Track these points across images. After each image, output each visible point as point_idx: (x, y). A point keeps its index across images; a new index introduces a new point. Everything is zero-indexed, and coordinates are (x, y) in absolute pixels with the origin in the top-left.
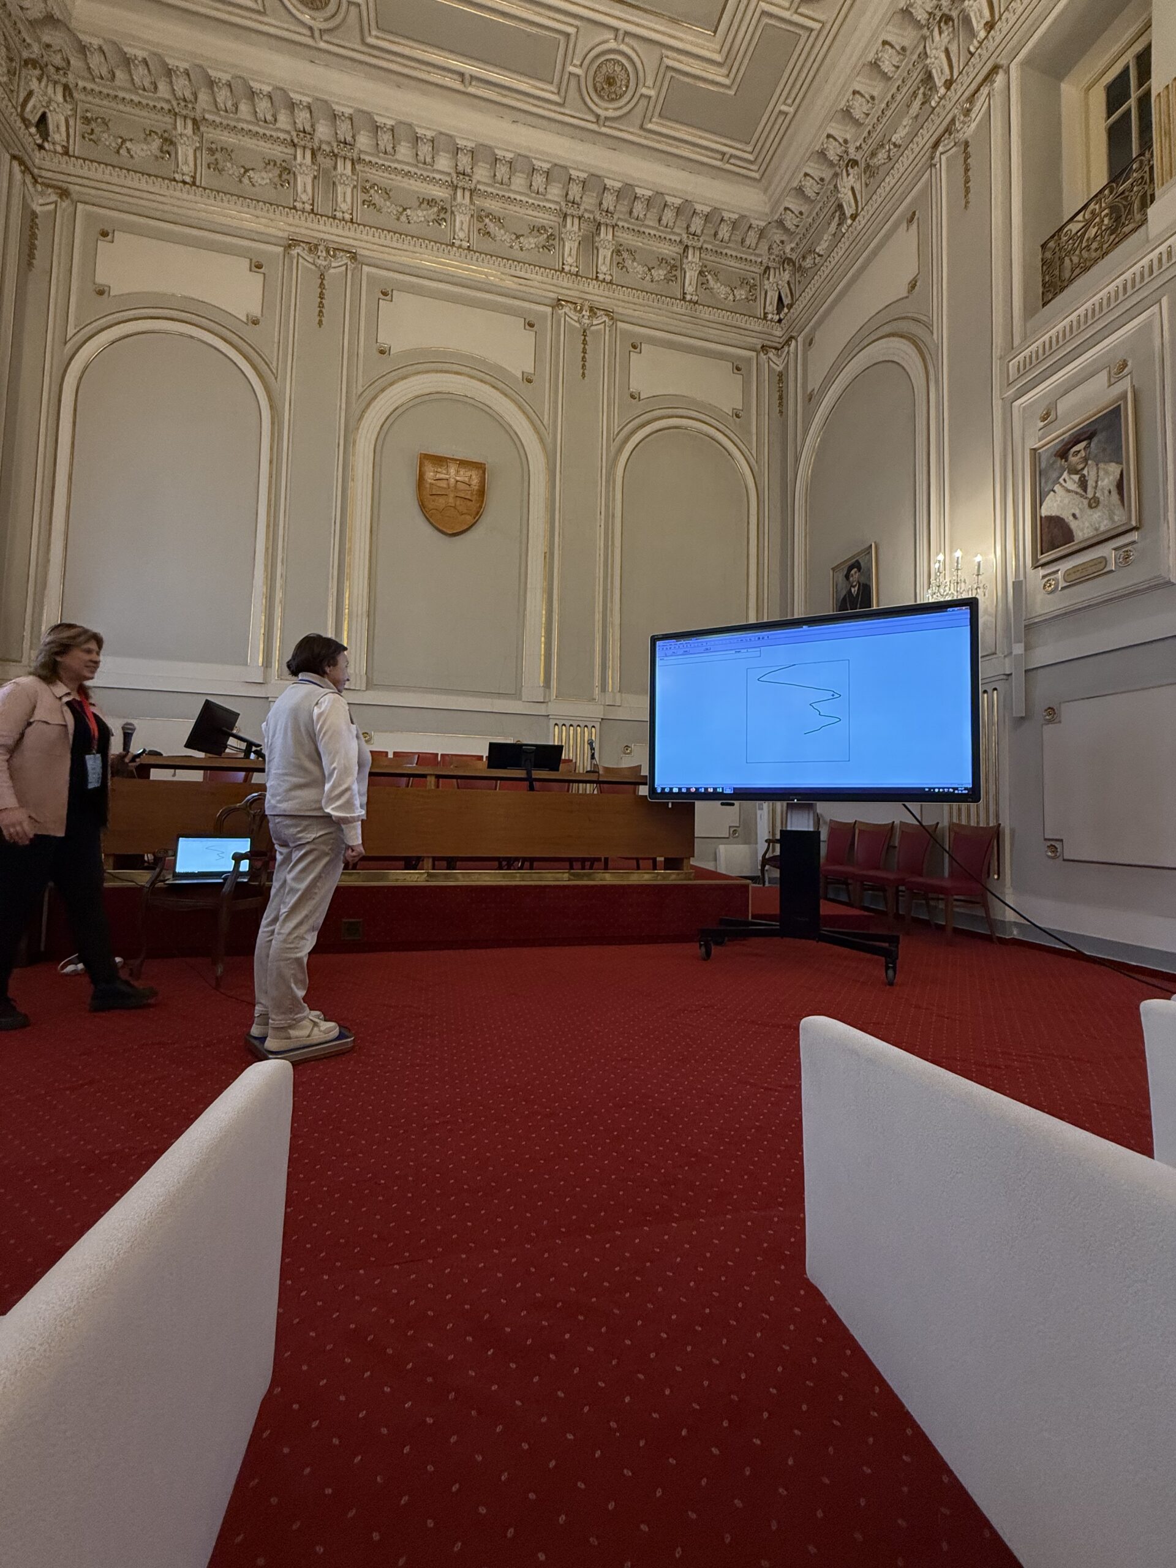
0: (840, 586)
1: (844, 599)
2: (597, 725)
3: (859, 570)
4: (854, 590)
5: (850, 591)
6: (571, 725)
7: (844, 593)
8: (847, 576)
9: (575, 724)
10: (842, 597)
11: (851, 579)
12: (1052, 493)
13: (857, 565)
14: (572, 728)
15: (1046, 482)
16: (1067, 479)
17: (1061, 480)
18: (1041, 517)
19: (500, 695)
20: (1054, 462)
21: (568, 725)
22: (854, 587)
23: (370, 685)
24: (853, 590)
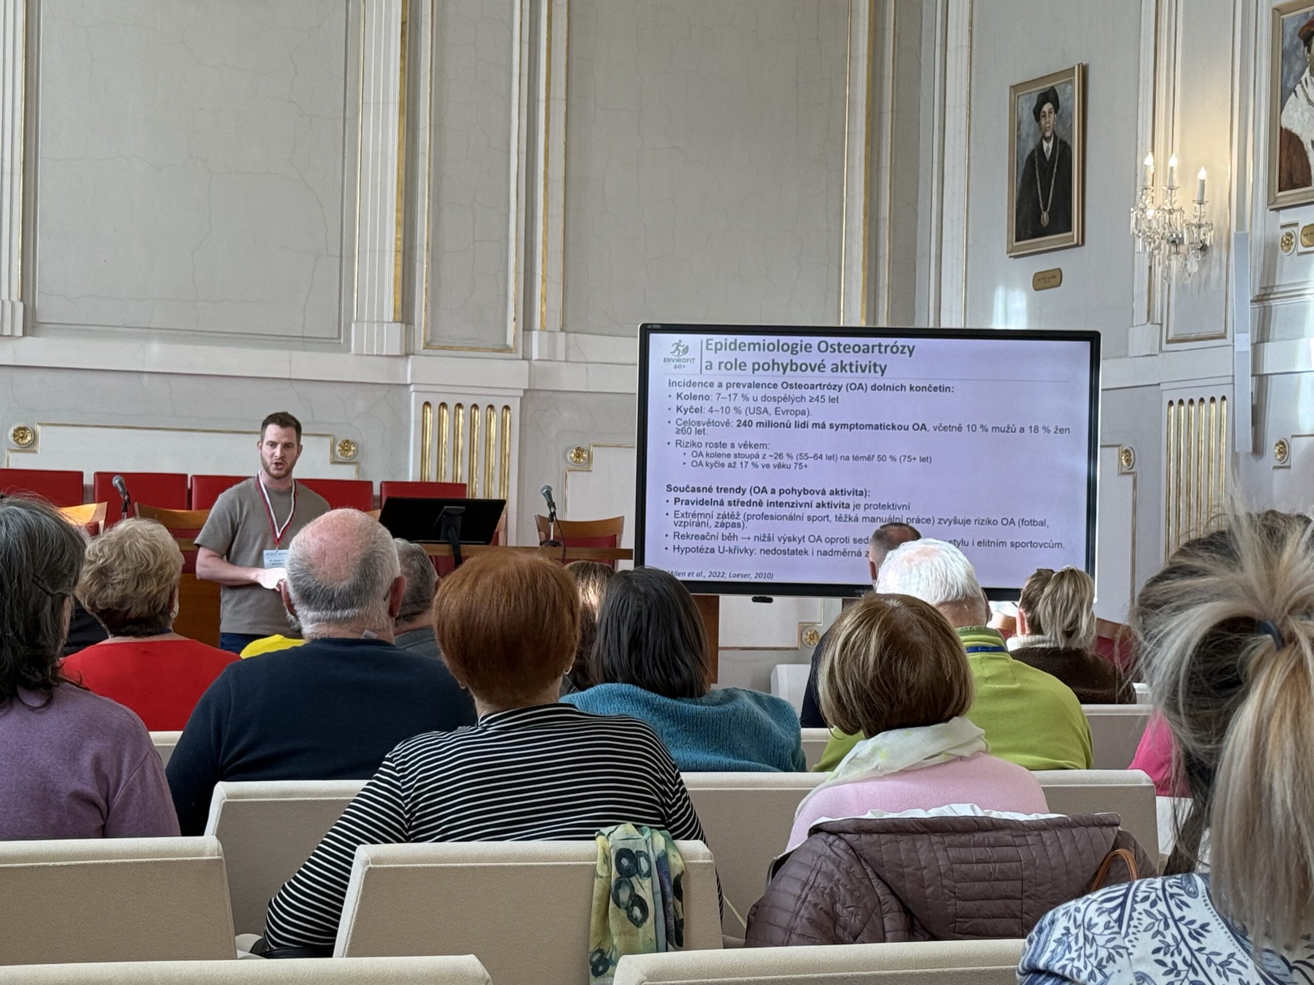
0: (1024, 127)
1: (1031, 158)
2: (515, 405)
3: (1056, 107)
4: (1048, 146)
5: (1040, 147)
6: (459, 406)
7: (1031, 146)
8: (1037, 113)
9: (468, 402)
10: (1028, 153)
11: (1043, 122)
12: (1293, 94)
13: (1050, 97)
14: (461, 412)
15: (1289, 73)
16: (1308, 80)
17: (1303, 79)
18: (1281, 128)
19: (306, 341)
20: (1297, 47)
21: (452, 405)
22: (1048, 139)
23: (31, 326)
24: (1045, 145)
